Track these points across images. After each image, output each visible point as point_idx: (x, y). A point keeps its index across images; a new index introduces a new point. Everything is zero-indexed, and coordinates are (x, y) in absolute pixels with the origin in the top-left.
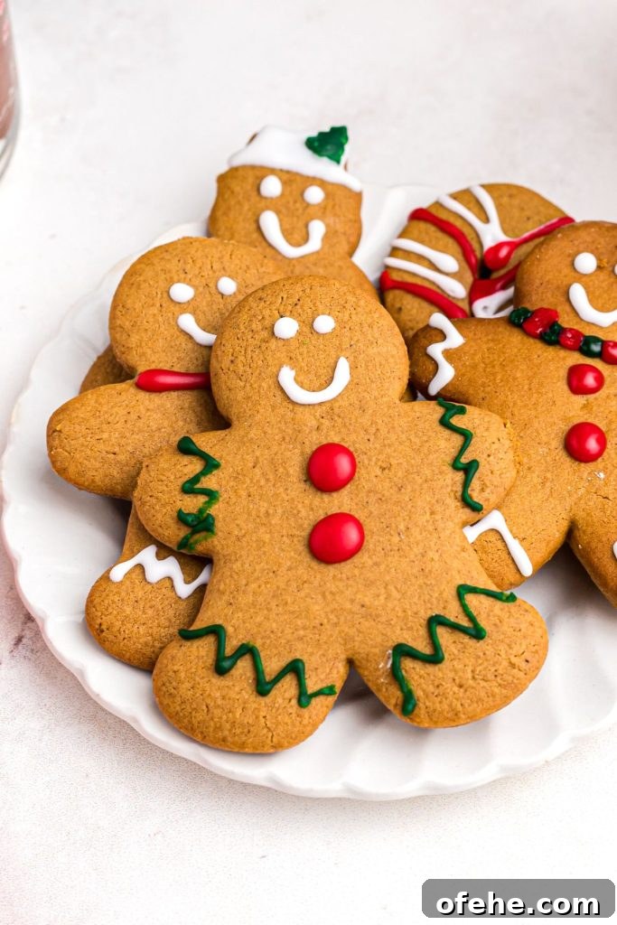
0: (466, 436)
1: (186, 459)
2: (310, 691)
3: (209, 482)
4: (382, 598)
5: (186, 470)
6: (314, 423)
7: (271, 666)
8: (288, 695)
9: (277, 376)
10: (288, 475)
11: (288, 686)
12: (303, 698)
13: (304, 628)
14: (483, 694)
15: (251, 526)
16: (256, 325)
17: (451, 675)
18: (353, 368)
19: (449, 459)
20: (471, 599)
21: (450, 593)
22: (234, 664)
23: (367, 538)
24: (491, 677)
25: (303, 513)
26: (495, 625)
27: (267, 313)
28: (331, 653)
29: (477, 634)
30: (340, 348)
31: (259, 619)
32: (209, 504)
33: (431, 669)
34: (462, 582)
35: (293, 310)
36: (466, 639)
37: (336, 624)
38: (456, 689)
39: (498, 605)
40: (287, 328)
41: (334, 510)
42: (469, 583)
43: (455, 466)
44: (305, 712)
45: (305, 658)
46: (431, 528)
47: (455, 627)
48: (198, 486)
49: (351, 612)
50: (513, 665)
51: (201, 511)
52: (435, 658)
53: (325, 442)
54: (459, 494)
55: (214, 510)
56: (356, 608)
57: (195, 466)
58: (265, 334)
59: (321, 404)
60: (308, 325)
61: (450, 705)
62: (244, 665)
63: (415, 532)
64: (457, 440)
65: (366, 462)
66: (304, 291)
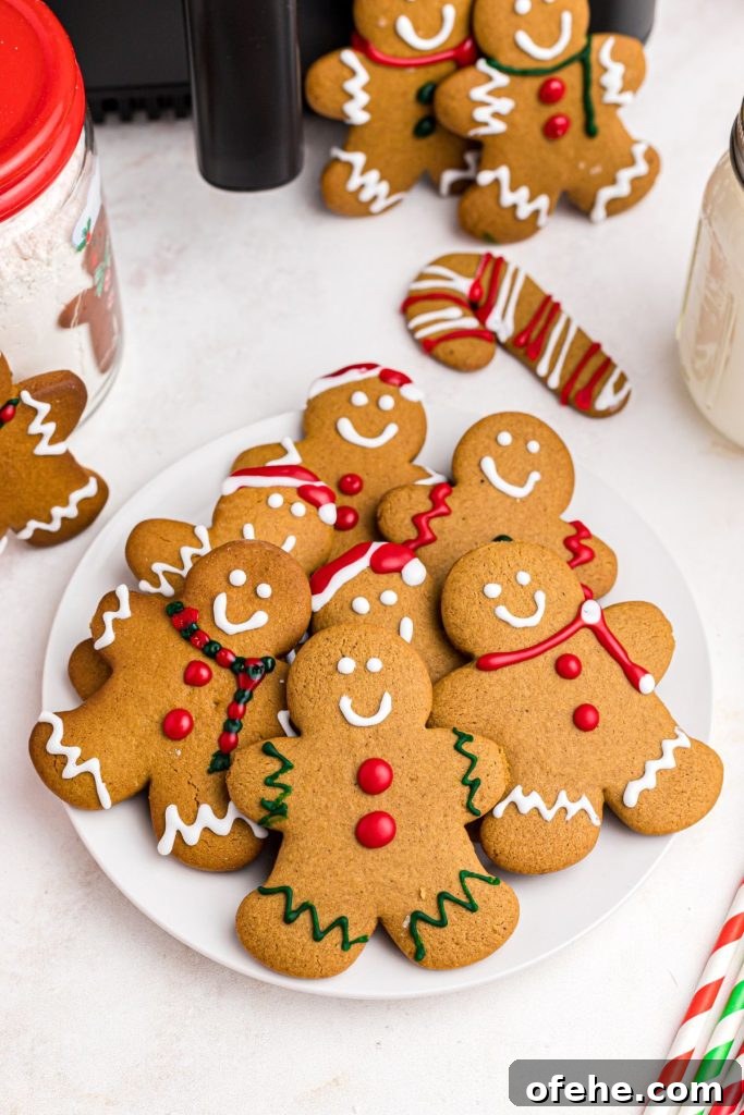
0: (473, 760)
1: (268, 759)
2: (350, 939)
3: (285, 779)
4: (406, 876)
5: (268, 767)
6: (364, 741)
7: (324, 920)
8: (334, 942)
9: (339, 702)
10: (343, 779)
11: (336, 934)
12: (346, 944)
13: (349, 894)
14: (472, 951)
15: (314, 814)
16: (324, 660)
17: (451, 935)
18: (394, 701)
19: (460, 777)
20: (468, 881)
21: (455, 876)
22: (298, 916)
23: (398, 831)
24: (479, 939)
25: (353, 808)
26: (485, 902)
27: (332, 651)
28: (366, 915)
29: (472, 908)
30: (385, 685)
31: (317, 884)
32: (284, 795)
33: (438, 930)
34: (462, 868)
35: (352, 651)
36: (464, 911)
37: (372, 893)
38: (454, 946)
39: (488, 886)
40: (347, 665)
41: (375, 808)
42: (467, 869)
43: (464, 781)
44: (346, 954)
45: (348, 916)
46: (443, 827)
47: (457, 902)
48: (276, 781)
49: (383, 885)
50: (495, 931)
51: (278, 800)
52: (441, 923)
53: (371, 756)
54: (465, 803)
55: (288, 800)
56: (386, 882)
57: (275, 766)
58: (330, 668)
59: (369, 727)
60: (363, 666)
61: (449, 957)
62: (305, 917)
63: (432, 829)
64: (467, 762)
65: (400, 774)
66: (360, 636)
